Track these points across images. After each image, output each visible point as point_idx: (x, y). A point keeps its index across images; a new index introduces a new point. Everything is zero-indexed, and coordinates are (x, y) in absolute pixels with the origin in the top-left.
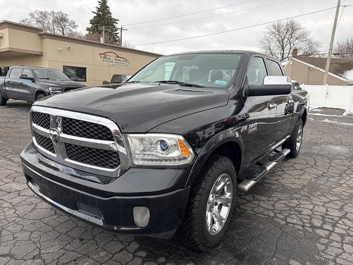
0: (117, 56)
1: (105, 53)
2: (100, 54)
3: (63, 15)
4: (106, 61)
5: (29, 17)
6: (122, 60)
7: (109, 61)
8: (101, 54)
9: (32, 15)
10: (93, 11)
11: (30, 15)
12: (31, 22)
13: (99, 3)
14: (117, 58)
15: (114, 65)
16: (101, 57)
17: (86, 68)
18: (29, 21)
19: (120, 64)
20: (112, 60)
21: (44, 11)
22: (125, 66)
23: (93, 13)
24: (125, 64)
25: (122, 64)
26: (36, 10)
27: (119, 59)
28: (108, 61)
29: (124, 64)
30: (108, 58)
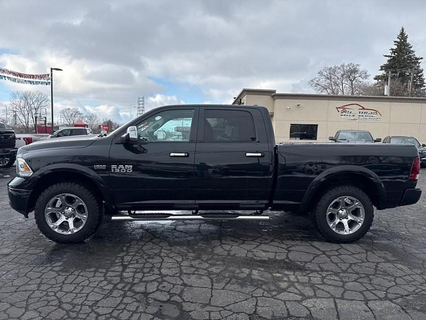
0: (362, 108)
1: (344, 106)
2: (337, 108)
3: (354, 66)
4: (345, 115)
5: (317, 76)
6: (370, 112)
7: (350, 115)
8: (339, 108)
9: (321, 73)
10: (385, 55)
11: (319, 73)
12: (319, 80)
13: (396, 43)
14: (361, 111)
15: (356, 120)
16: (339, 111)
17: (317, 125)
18: (318, 79)
19: (365, 117)
20: (353, 114)
21: (334, 67)
22: (374, 119)
23: (385, 57)
24: (375, 117)
25: (368, 117)
26: (325, 68)
27: (364, 111)
28: (347, 115)
29: (372, 116)
30: (348, 112)
